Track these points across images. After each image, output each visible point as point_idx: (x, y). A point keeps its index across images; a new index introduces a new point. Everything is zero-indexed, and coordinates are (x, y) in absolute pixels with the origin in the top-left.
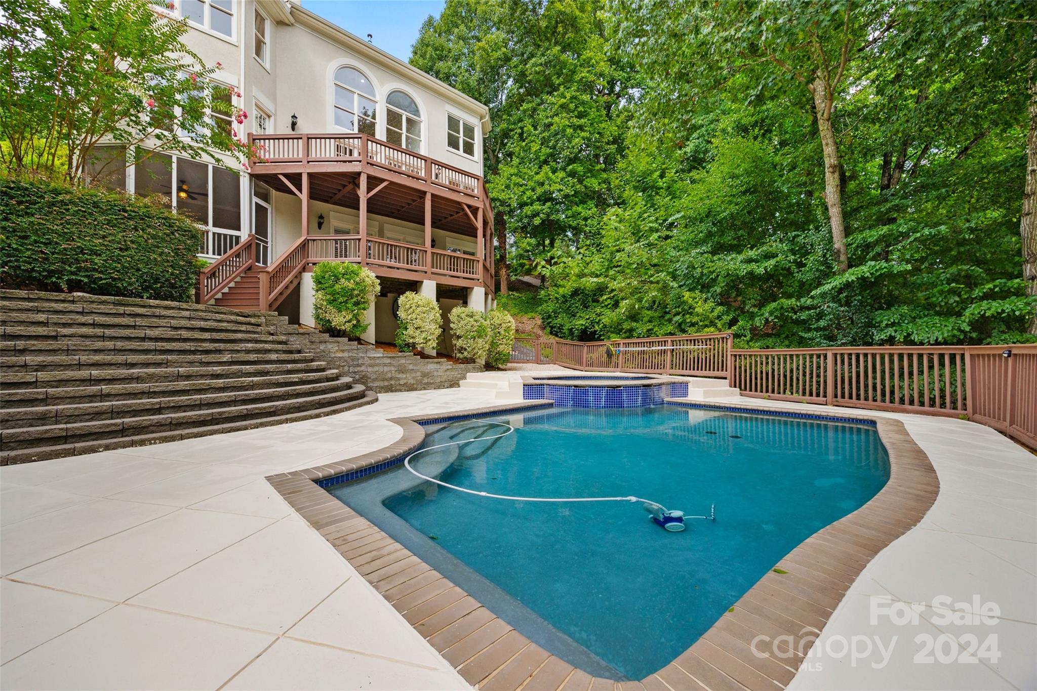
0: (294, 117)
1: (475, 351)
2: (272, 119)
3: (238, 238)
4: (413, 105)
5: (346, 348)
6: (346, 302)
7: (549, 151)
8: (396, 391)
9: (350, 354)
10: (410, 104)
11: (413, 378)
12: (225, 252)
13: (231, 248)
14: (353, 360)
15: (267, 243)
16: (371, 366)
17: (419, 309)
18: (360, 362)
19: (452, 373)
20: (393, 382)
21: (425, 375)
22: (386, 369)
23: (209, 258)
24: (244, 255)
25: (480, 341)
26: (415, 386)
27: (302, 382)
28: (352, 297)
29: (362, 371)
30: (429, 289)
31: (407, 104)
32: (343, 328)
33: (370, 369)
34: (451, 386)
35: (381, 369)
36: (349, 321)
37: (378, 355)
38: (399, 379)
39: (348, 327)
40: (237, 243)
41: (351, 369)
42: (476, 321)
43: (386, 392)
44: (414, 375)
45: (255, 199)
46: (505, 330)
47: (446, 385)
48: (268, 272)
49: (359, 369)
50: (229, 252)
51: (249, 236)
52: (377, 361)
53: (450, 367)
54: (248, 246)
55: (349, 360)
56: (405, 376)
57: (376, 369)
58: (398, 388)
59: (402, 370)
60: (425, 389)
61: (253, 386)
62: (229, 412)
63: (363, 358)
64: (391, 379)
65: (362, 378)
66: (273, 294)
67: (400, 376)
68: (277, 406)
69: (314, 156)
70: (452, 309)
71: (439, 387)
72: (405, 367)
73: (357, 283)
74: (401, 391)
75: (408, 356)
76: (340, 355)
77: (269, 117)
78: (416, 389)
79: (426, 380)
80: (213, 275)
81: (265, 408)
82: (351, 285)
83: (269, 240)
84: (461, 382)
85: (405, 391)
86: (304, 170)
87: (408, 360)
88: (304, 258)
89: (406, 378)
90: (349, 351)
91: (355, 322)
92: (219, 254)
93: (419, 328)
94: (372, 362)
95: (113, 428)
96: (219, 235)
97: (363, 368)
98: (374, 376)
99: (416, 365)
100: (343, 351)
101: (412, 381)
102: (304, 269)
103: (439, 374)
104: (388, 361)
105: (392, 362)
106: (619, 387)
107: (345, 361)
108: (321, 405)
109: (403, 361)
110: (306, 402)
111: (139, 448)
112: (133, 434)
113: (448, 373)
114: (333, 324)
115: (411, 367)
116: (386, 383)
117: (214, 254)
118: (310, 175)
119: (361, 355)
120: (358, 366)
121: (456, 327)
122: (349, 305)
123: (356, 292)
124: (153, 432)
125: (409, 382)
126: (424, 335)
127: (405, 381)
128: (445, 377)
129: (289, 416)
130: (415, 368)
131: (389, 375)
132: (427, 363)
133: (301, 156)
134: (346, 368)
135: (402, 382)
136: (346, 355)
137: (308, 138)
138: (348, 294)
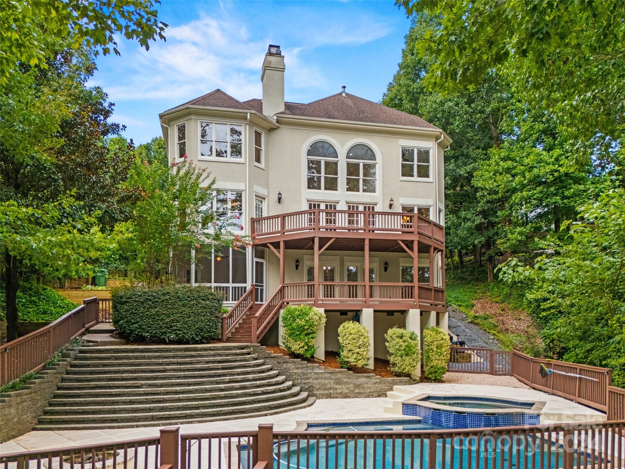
0: (280, 194)
1: (403, 367)
2: (266, 200)
3: (245, 288)
4: (369, 152)
5: (300, 366)
6: (300, 334)
7: (542, 127)
8: (334, 398)
9: (302, 371)
10: (367, 151)
11: (347, 388)
12: (238, 299)
13: (242, 296)
14: (304, 375)
15: (262, 286)
16: (316, 379)
17: (351, 337)
18: (309, 376)
19: (381, 385)
20: (331, 391)
21: (357, 386)
22: (327, 381)
23: (229, 305)
24: (249, 299)
25: (407, 358)
26: (349, 395)
27: (264, 393)
28: (304, 330)
29: (310, 383)
30: (368, 314)
31: (363, 152)
32: (298, 352)
33: (315, 381)
34: (379, 396)
35: (323, 381)
36: (303, 347)
37: (321, 371)
38: (336, 389)
39: (301, 351)
40: (245, 292)
41: (303, 381)
42: (404, 342)
43: (327, 398)
44: (347, 386)
45: (255, 260)
46: (437, 347)
47: (375, 394)
48: (256, 317)
49: (308, 381)
50: (241, 299)
51: (252, 285)
52: (321, 376)
53: (378, 381)
54: (251, 292)
55: (301, 374)
56: (340, 387)
57: (320, 381)
58: (335, 395)
59: (339, 382)
60: (356, 397)
61: (237, 396)
62: (224, 410)
63: (311, 373)
64: (330, 388)
65: (309, 388)
66: (260, 330)
67: (337, 386)
68: (246, 408)
69: (287, 228)
70: (388, 329)
71: (368, 396)
72: (341, 380)
73: (307, 321)
74: (337, 397)
75: (343, 372)
76: (295, 371)
77: (264, 199)
78: (349, 397)
79: (357, 391)
80: (231, 316)
81: (240, 409)
82: (303, 323)
83: (264, 284)
84: (388, 393)
85: (341, 398)
86: (281, 240)
87: (344, 375)
88: (281, 299)
89: (340, 388)
90: (301, 368)
91: (306, 348)
92: (235, 300)
93: (352, 350)
94: (317, 376)
95: (183, 415)
96: (235, 288)
97: (310, 381)
98: (318, 387)
99: (350, 378)
100: (297, 368)
101: (346, 391)
102: (281, 307)
103: (369, 386)
104: (328, 375)
105: (331, 376)
106: (465, 413)
107: (299, 375)
108: (270, 408)
109: (339, 375)
110: (262, 406)
111: (191, 425)
112: (189, 418)
113: (377, 385)
114: (292, 349)
115: (346, 380)
116: (327, 392)
117: (232, 300)
118: (284, 241)
119: (309, 371)
120: (307, 379)
121: (391, 346)
122: (302, 337)
123: (306, 327)
124: (196, 418)
125: (344, 391)
126: (355, 356)
127: (341, 391)
128: (374, 388)
129: (251, 414)
130: (349, 381)
131: (329, 386)
132: (359, 377)
133: (279, 229)
134: (299, 380)
135: (338, 391)
136: (299, 371)
137: (284, 217)
138: (301, 329)
